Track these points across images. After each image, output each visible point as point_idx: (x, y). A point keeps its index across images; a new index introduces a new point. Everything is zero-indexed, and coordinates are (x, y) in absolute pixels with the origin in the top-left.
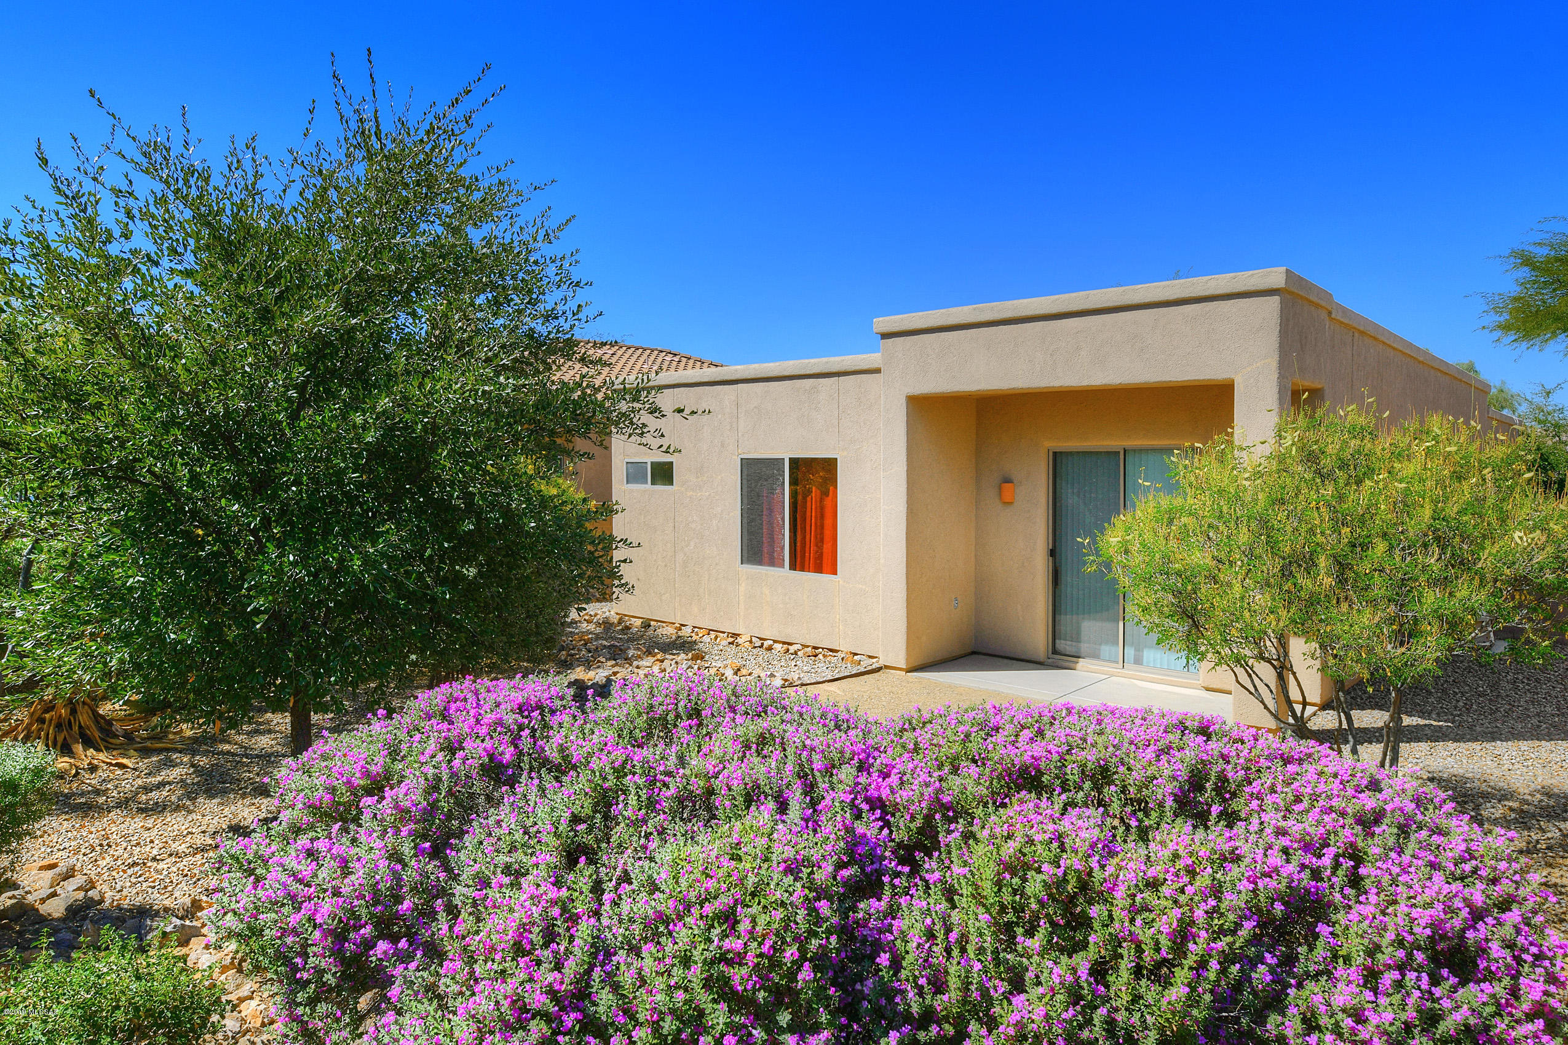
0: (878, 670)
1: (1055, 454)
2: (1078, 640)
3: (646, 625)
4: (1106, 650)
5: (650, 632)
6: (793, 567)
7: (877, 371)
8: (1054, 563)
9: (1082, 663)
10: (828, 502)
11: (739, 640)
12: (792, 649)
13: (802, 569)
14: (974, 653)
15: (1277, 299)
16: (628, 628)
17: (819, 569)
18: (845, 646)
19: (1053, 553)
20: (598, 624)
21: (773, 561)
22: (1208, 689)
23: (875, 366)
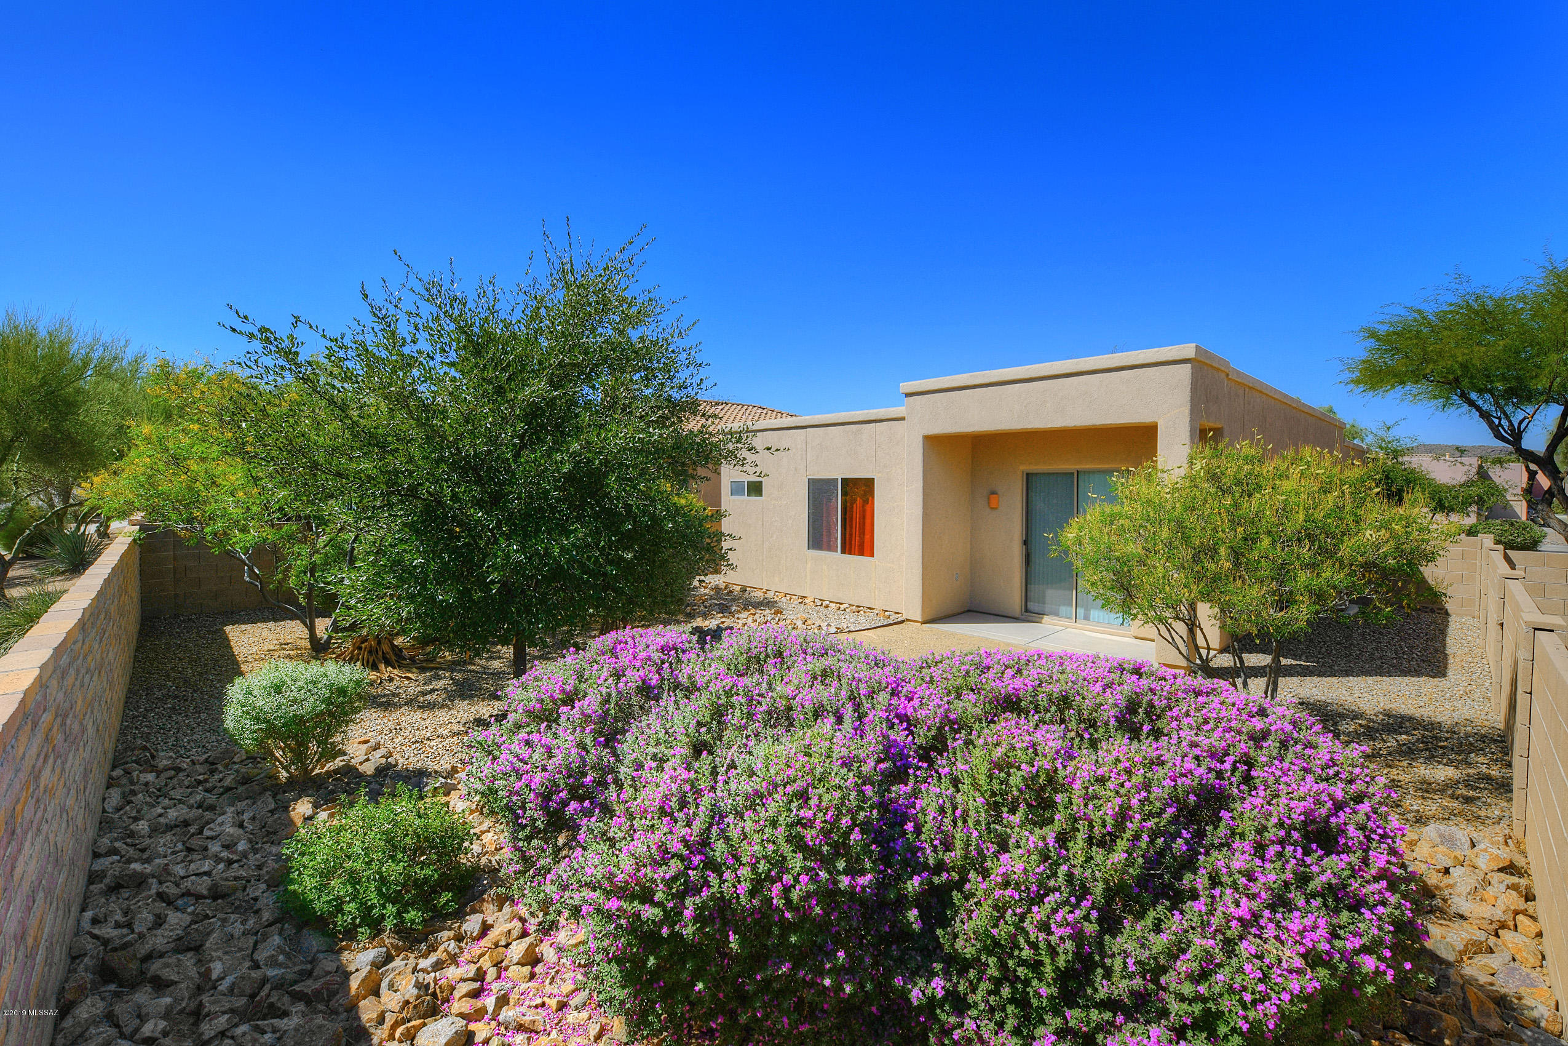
0: (902, 622)
1: (1027, 474)
2: (1044, 603)
3: (744, 590)
4: (1063, 609)
5: (746, 594)
6: (843, 551)
7: (903, 419)
8: (1027, 549)
9: (1046, 619)
10: (868, 508)
11: (806, 601)
12: (842, 607)
13: (850, 553)
14: (969, 611)
15: (1189, 365)
16: (731, 592)
17: (861, 553)
18: (879, 605)
19: (1025, 543)
20: (712, 589)
21: (830, 548)
22: (1137, 638)
23: (901, 415)
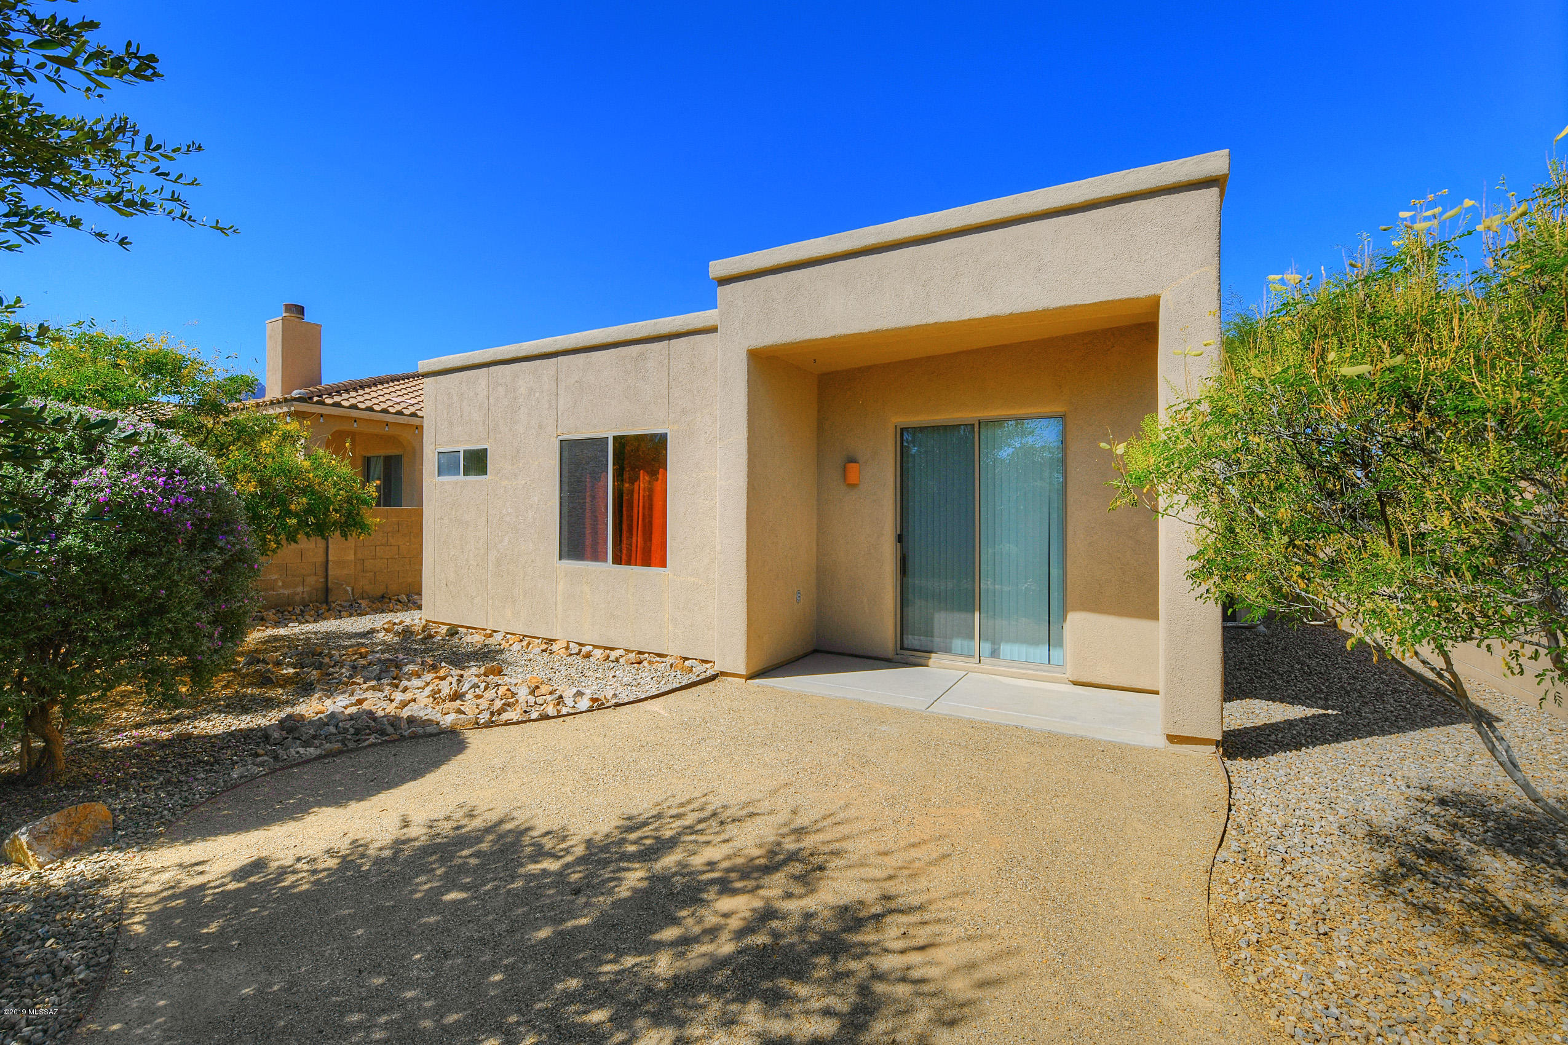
0: (713, 678)
1: (902, 430)
2: (932, 637)
3: (453, 632)
4: (957, 643)
5: (456, 639)
6: (617, 560)
7: (713, 330)
8: (902, 547)
9: (935, 659)
10: (658, 486)
11: (555, 647)
12: (613, 655)
13: (629, 563)
14: (815, 651)
15: (1215, 191)
16: (431, 636)
17: (647, 562)
18: (674, 649)
19: (900, 538)
20: (397, 634)
21: (597, 556)
22: (1076, 683)
23: (711, 323)
